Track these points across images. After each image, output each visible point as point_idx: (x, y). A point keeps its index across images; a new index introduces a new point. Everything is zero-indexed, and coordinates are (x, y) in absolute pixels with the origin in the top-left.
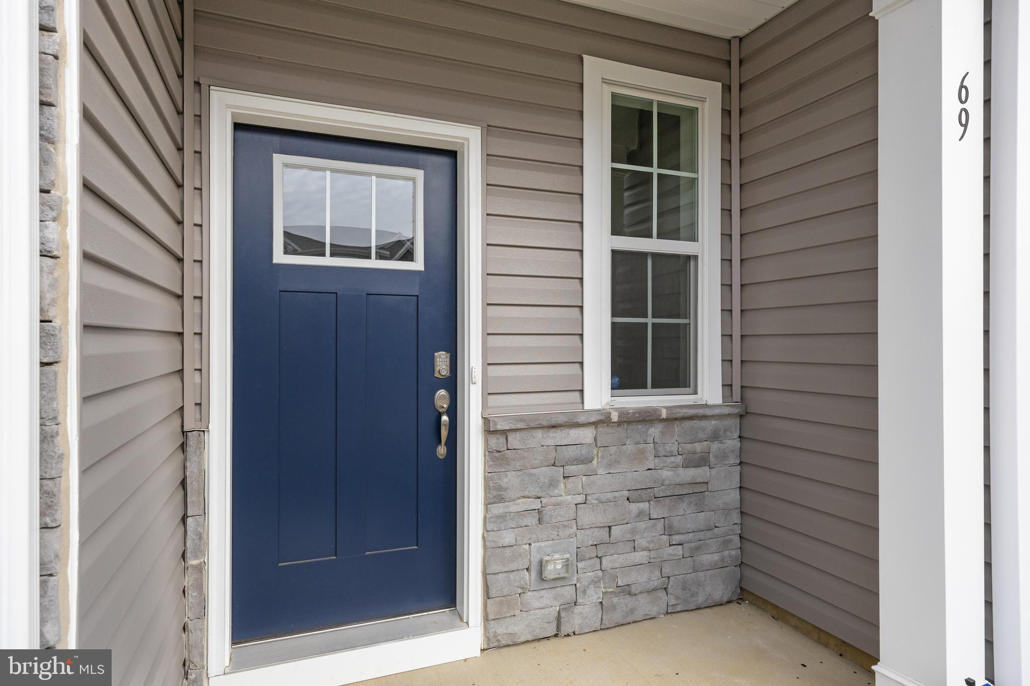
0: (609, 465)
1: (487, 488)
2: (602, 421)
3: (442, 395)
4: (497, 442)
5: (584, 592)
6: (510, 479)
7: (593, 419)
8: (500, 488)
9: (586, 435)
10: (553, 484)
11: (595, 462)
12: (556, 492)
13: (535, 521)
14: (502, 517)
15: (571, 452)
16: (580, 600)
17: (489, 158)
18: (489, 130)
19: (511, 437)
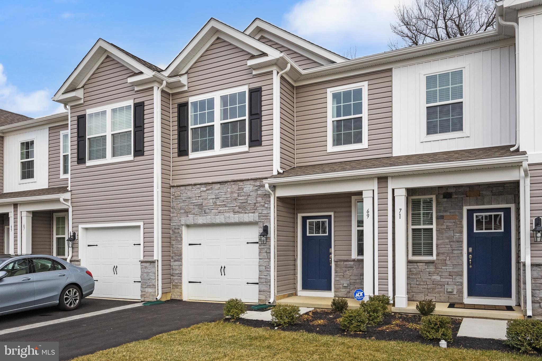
0: (356, 269)
1: (335, 271)
2: (354, 260)
3: (330, 259)
4: (336, 263)
5: (352, 291)
6: (338, 269)
7: (352, 260)
8: (336, 271)
9: (352, 263)
10: (346, 271)
11: (354, 268)
12: (346, 272)
13: (343, 277)
14: (337, 275)
15: (349, 266)
16: (351, 292)
17: (335, 217)
18: (335, 212)
19: (338, 262)
